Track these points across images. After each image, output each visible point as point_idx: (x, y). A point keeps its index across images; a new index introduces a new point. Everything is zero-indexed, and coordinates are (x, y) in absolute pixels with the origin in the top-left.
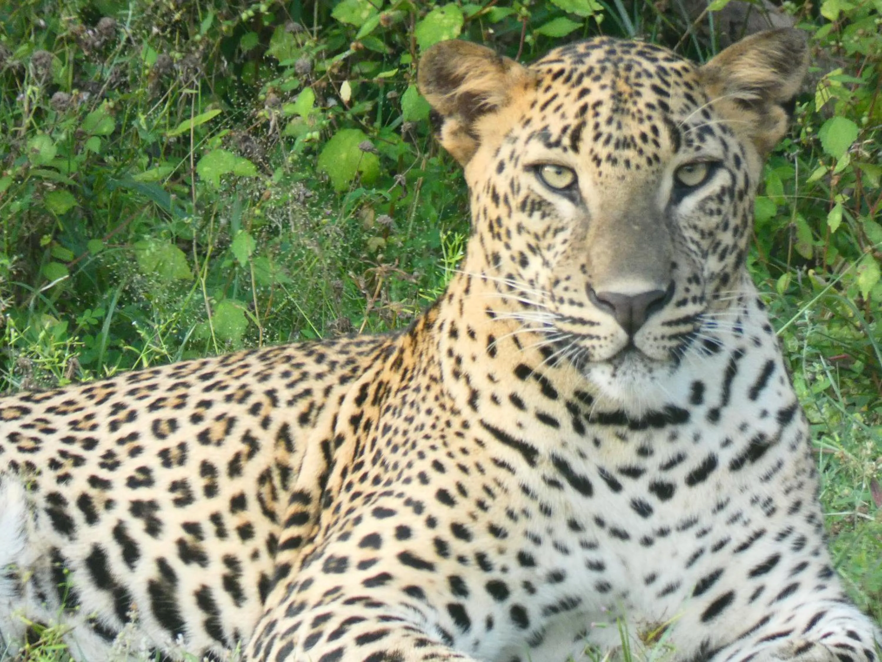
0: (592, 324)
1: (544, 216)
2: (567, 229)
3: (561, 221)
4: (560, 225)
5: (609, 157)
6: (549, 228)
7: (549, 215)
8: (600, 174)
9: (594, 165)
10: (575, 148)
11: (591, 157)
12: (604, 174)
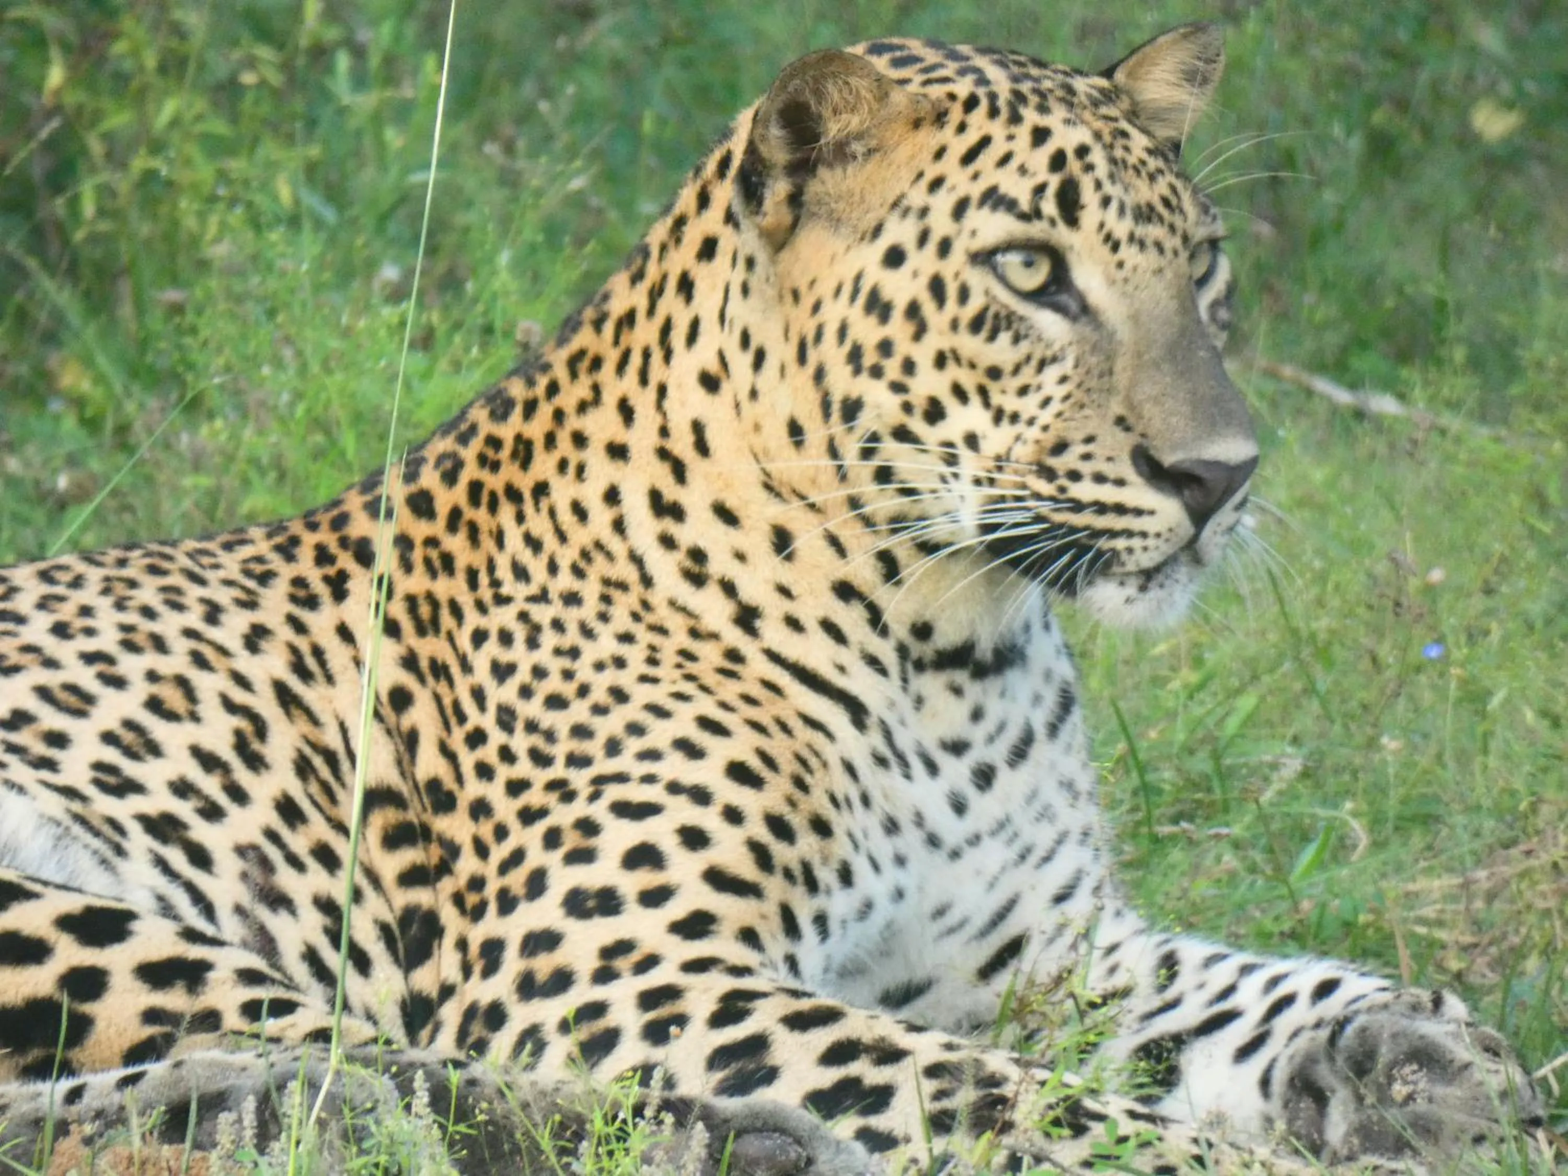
0: (1138, 512)
1: (1017, 339)
2: (1063, 359)
3: (1048, 346)
4: (1049, 353)
5: (1131, 238)
6: (1028, 358)
7: (1026, 336)
8: (1120, 265)
9: (1105, 250)
10: (1072, 221)
11: (1101, 237)
12: (1128, 265)
